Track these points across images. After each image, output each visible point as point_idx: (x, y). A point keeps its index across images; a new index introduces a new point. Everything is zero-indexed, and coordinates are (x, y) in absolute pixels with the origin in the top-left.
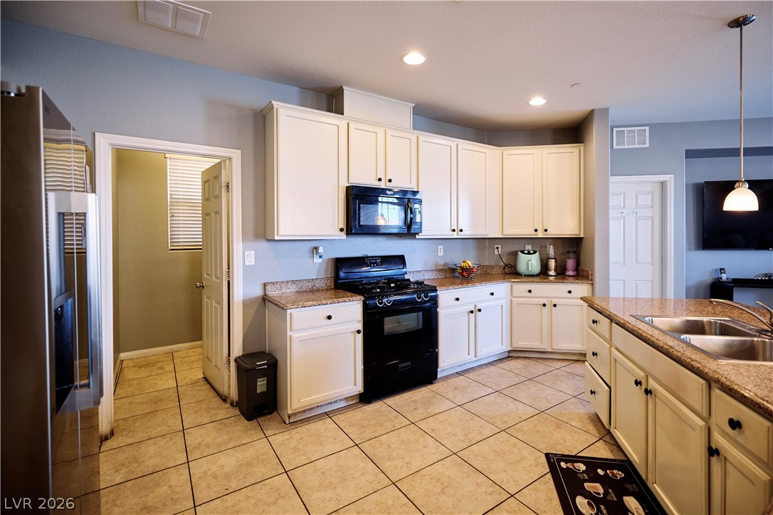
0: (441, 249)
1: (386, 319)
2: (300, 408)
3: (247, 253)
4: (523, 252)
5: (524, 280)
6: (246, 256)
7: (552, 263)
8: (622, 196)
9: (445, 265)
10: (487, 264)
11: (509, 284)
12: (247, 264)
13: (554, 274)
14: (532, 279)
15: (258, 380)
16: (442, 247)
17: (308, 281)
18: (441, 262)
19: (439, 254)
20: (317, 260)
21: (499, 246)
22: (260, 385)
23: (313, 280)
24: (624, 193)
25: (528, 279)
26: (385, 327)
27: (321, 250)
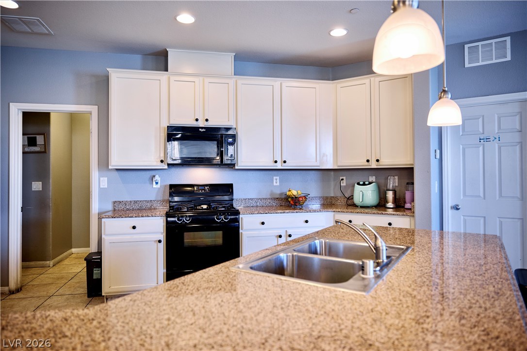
0: (276, 179)
1: (185, 233)
2: (111, 293)
3: (101, 179)
4: (358, 184)
5: (358, 210)
6: (101, 181)
7: (390, 195)
8: (481, 120)
9: (281, 194)
10: (332, 196)
11: (333, 213)
12: (101, 187)
13: (392, 207)
14: (366, 210)
15: (94, 269)
16: (278, 178)
17: (148, 202)
18: (277, 192)
19: (275, 184)
20: (155, 186)
21: (344, 178)
22: (96, 273)
23: (151, 201)
24: (483, 116)
25: (362, 210)
26: (185, 241)
27: (157, 178)
